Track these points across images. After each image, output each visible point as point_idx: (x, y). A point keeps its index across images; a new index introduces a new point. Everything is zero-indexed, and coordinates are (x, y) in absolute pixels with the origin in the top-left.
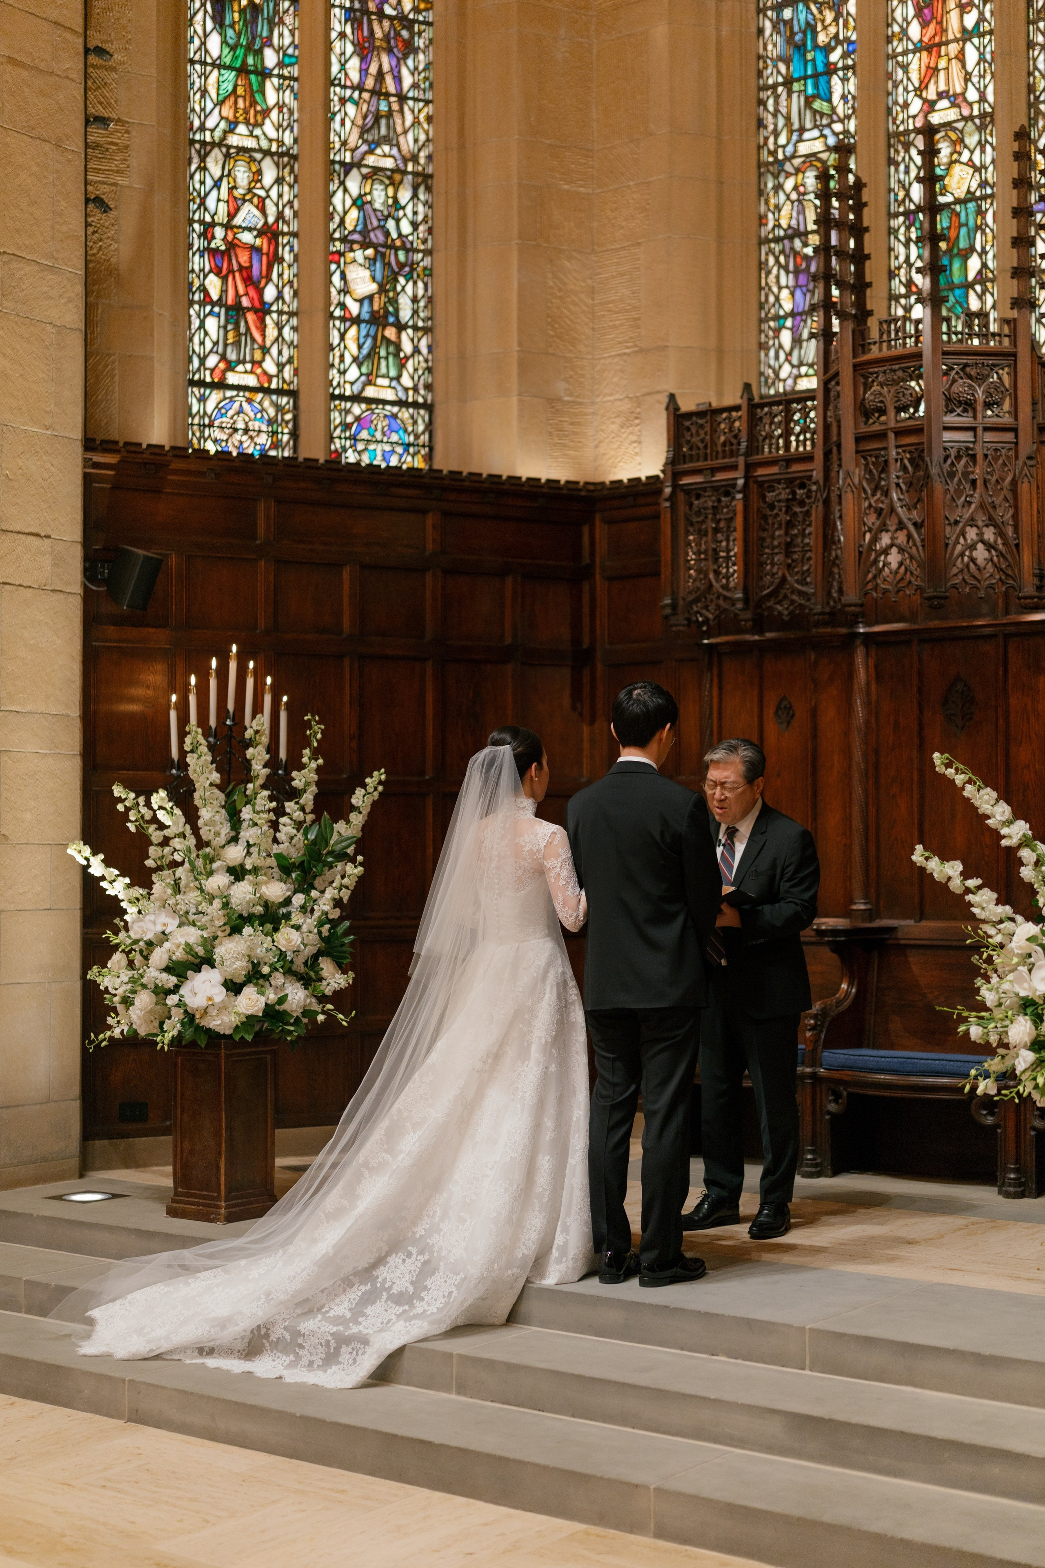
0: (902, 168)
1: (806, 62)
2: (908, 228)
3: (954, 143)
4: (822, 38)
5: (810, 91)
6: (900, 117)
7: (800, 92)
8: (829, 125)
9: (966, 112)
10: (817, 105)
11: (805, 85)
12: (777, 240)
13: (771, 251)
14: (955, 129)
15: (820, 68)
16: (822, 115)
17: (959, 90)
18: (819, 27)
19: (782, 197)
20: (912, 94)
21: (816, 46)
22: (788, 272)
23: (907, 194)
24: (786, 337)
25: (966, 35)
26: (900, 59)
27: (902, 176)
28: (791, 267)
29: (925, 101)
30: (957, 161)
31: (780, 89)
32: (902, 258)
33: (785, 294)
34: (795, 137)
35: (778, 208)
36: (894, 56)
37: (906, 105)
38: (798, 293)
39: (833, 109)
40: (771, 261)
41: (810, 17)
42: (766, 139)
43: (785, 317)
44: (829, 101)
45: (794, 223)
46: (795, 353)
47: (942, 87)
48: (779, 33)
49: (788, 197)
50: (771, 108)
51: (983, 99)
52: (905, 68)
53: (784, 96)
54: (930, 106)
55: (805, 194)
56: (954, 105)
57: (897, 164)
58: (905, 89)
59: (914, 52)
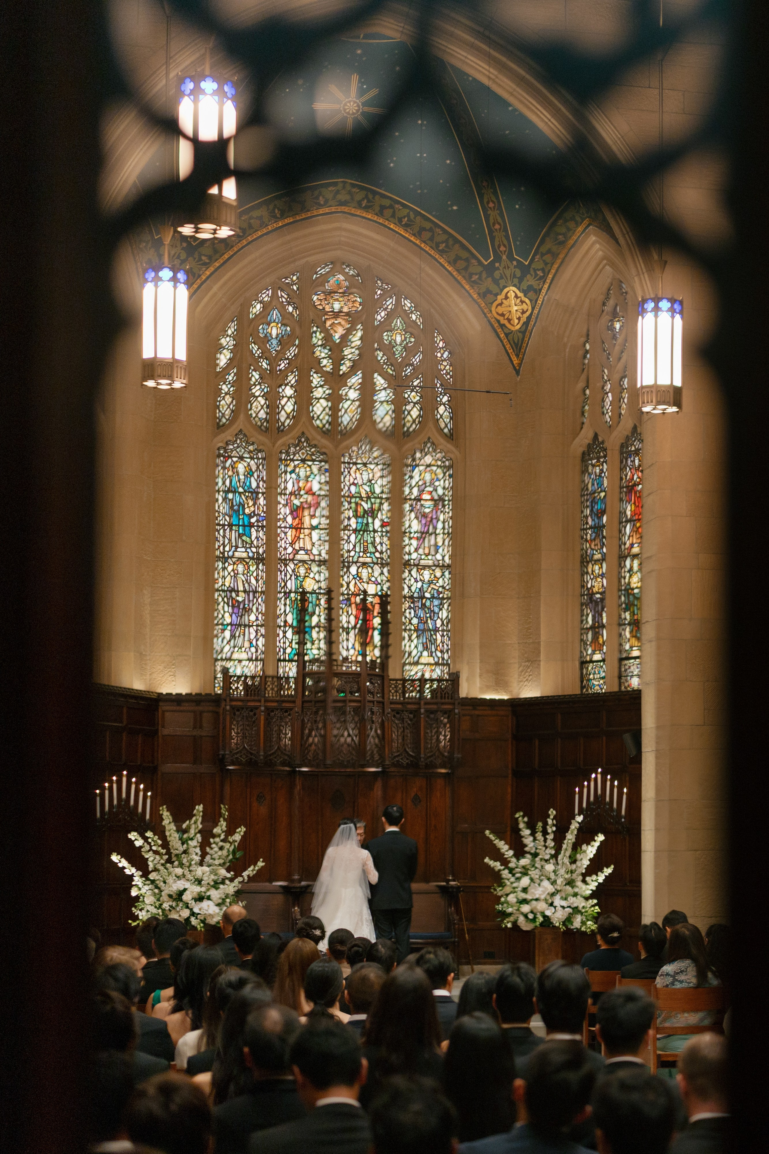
0: (283, 573)
1: (239, 519)
2: (286, 599)
3: (306, 569)
4: (247, 511)
5: (241, 531)
6: (283, 553)
7: (236, 531)
8: (250, 548)
9: (312, 558)
10: (244, 538)
11: (239, 528)
12: (223, 591)
13: (220, 595)
14: (307, 564)
15: (246, 523)
16: (247, 543)
17: (309, 549)
18: (246, 506)
19: (226, 573)
20: (288, 545)
21: (244, 513)
22: (229, 606)
23: (286, 584)
24: (227, 634)
25: (313, 528)
26: (283, 529)
27: (283, 577)
28: (230, 604)
29: (294, 549)
30: (307, 576)
31: (226, 527)
32: (282, 611)
33: (227, 615)
34: (233, 549)
35: (224, 577)
36: (280, 527)
37: (285, 549)
38: (234, 616)
39: (252, 542)
40: (220, 599)
41: (241, 501)
42: (219, 547)
43: (228, 625)
44: (250, 538)
45: (232, 585)
46: (232, 641)
47: (302, 545)
48: (226, 502)
49: (229, 574)
50: (222, 534)
51: (320, 555)
52: (286, 533)
53: (228, 530)
54: (297, 552)
55: (238, 574)
56: (307, 554)
57: (281, 572)
58: (285, 542)
59: (290, 528)
